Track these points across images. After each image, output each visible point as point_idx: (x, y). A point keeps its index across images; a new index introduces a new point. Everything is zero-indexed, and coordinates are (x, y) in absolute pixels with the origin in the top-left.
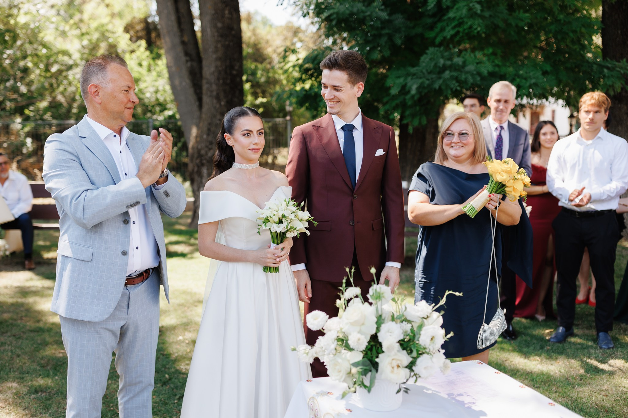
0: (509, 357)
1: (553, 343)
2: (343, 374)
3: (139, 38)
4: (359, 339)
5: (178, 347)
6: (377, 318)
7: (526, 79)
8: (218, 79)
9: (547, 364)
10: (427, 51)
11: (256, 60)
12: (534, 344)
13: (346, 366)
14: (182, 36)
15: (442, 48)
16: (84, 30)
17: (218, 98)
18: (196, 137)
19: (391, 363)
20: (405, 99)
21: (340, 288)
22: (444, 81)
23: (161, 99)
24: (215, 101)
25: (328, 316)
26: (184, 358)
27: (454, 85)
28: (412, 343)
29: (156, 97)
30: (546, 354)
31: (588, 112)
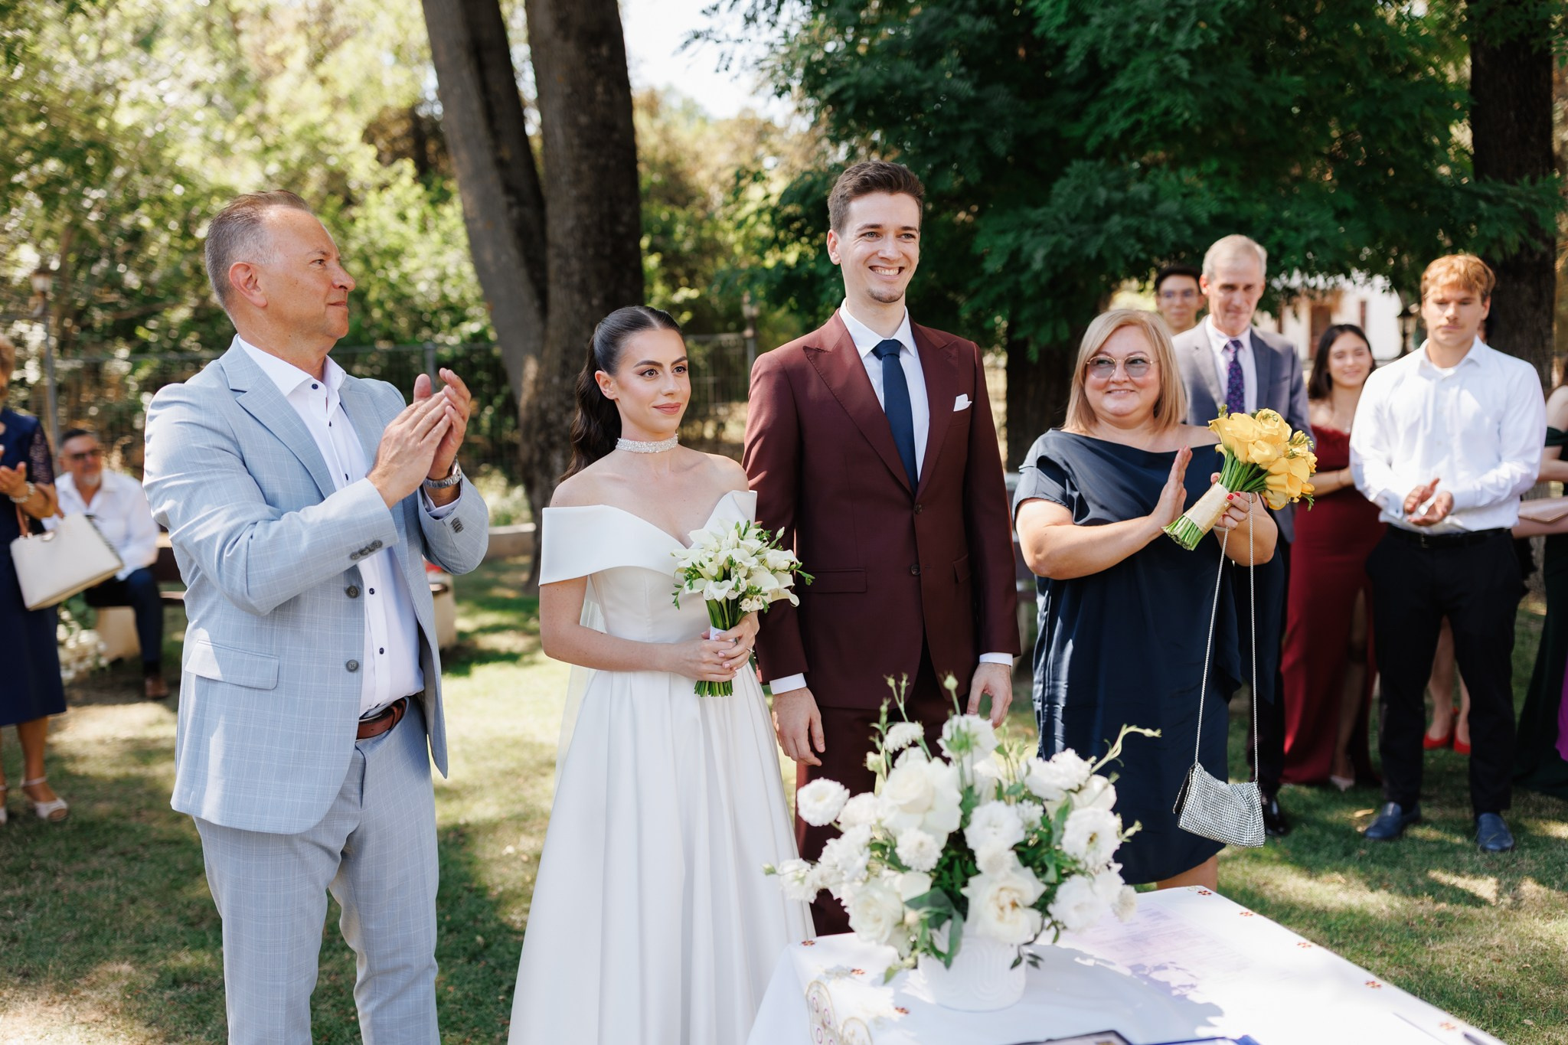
0: (1272, 875)
1: (1372, 841)
2: (886, 927)
3: (398, 155)
4: (921, 844)
5: (505, 870)
6: (962, 793)
7: (1297, 229)
8: (584, 245)
9: (1360, 890)
10: (1068, 170)
11: (671, 201)
12: (1329, 843)
13: (892, 907)
14: (496, 148)
15: (1102, 162)
16: (270, 140)
17: (584, 290)
18: (536, 382)
19: (997, 898)
20: (1017, 283)
21: (876, 725)
22: (1109, 239)
23: (454, 296)
24: (577, 298)
25: (848, 792)
26: (519, 896)
27: (1133, 248)
28: (1044, 850)
29: (442, 291)
30: (1357, 868)
31: (1443, 303)
